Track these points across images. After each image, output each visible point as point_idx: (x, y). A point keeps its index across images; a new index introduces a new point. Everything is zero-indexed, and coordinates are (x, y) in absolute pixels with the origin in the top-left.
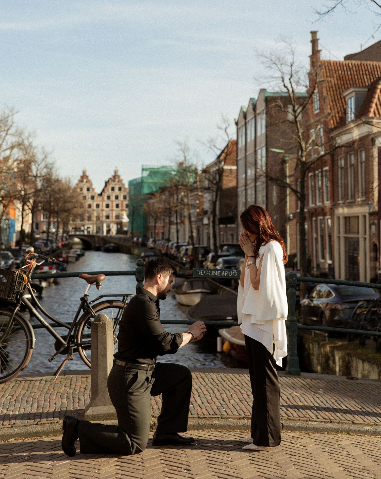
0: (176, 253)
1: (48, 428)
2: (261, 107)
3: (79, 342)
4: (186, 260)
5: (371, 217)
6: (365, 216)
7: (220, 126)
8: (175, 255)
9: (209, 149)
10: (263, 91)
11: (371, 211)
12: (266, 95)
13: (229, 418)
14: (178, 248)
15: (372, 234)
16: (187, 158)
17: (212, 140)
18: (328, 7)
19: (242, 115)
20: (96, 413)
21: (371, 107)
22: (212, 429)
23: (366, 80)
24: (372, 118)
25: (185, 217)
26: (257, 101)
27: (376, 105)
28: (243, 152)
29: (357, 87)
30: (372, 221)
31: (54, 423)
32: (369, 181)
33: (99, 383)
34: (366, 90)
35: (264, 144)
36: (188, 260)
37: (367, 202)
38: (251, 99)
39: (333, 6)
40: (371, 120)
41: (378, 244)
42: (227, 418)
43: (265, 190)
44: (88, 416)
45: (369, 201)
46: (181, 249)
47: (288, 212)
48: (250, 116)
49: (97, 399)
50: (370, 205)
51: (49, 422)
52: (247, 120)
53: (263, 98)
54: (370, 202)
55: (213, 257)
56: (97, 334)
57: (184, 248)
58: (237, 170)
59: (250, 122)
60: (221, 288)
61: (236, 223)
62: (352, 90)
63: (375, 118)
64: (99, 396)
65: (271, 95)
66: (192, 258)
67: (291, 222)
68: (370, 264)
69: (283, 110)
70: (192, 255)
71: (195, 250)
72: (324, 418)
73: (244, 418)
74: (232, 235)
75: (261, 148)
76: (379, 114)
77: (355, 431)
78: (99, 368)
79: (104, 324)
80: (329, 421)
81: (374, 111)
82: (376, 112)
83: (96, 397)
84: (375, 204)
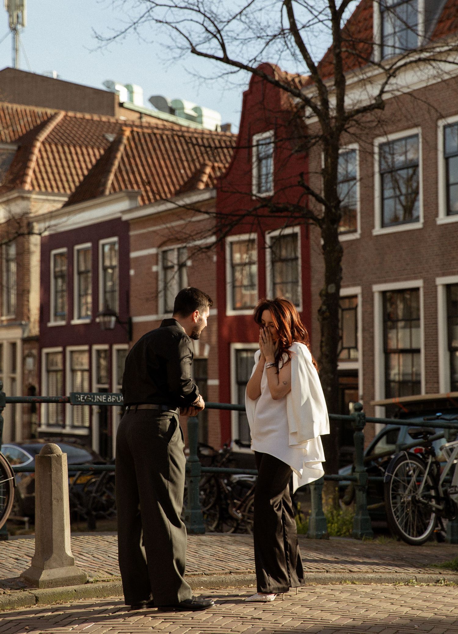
5: (26, 346)
6: (13, 345)
11: (26, 335)
13: (214, 574)
15: (26, 372)
18: (116, 31)
20: (53, 578)
21: (27, 175)
22: (202, 587)
24: (29, 192)
27: (34, 172)
30: (26, 352)
31: (1, 594)
32: (23, 291)
33: (54, 537)
34: (15, 147)
37: (18, 322)
39: (123, 30)
40: (28, 195)
41: (37, 386)
42: (211, 574)
44: (43, 581)
45: (22, 319)
49: (51, 559)
50: (23, 327)
54: (23, 322)
56: (50, 471)
63: (34, 192)
64: (54, 555)
68: (22, 418)
73: (231, 573)
76: (39, 186)
77: (359, 579)
78: (54, 517)
79: (59, 457)
80: (324, 571)
81: (32, 182)
82: (35, 183)
83: (50, 556)
84: (31, 325)
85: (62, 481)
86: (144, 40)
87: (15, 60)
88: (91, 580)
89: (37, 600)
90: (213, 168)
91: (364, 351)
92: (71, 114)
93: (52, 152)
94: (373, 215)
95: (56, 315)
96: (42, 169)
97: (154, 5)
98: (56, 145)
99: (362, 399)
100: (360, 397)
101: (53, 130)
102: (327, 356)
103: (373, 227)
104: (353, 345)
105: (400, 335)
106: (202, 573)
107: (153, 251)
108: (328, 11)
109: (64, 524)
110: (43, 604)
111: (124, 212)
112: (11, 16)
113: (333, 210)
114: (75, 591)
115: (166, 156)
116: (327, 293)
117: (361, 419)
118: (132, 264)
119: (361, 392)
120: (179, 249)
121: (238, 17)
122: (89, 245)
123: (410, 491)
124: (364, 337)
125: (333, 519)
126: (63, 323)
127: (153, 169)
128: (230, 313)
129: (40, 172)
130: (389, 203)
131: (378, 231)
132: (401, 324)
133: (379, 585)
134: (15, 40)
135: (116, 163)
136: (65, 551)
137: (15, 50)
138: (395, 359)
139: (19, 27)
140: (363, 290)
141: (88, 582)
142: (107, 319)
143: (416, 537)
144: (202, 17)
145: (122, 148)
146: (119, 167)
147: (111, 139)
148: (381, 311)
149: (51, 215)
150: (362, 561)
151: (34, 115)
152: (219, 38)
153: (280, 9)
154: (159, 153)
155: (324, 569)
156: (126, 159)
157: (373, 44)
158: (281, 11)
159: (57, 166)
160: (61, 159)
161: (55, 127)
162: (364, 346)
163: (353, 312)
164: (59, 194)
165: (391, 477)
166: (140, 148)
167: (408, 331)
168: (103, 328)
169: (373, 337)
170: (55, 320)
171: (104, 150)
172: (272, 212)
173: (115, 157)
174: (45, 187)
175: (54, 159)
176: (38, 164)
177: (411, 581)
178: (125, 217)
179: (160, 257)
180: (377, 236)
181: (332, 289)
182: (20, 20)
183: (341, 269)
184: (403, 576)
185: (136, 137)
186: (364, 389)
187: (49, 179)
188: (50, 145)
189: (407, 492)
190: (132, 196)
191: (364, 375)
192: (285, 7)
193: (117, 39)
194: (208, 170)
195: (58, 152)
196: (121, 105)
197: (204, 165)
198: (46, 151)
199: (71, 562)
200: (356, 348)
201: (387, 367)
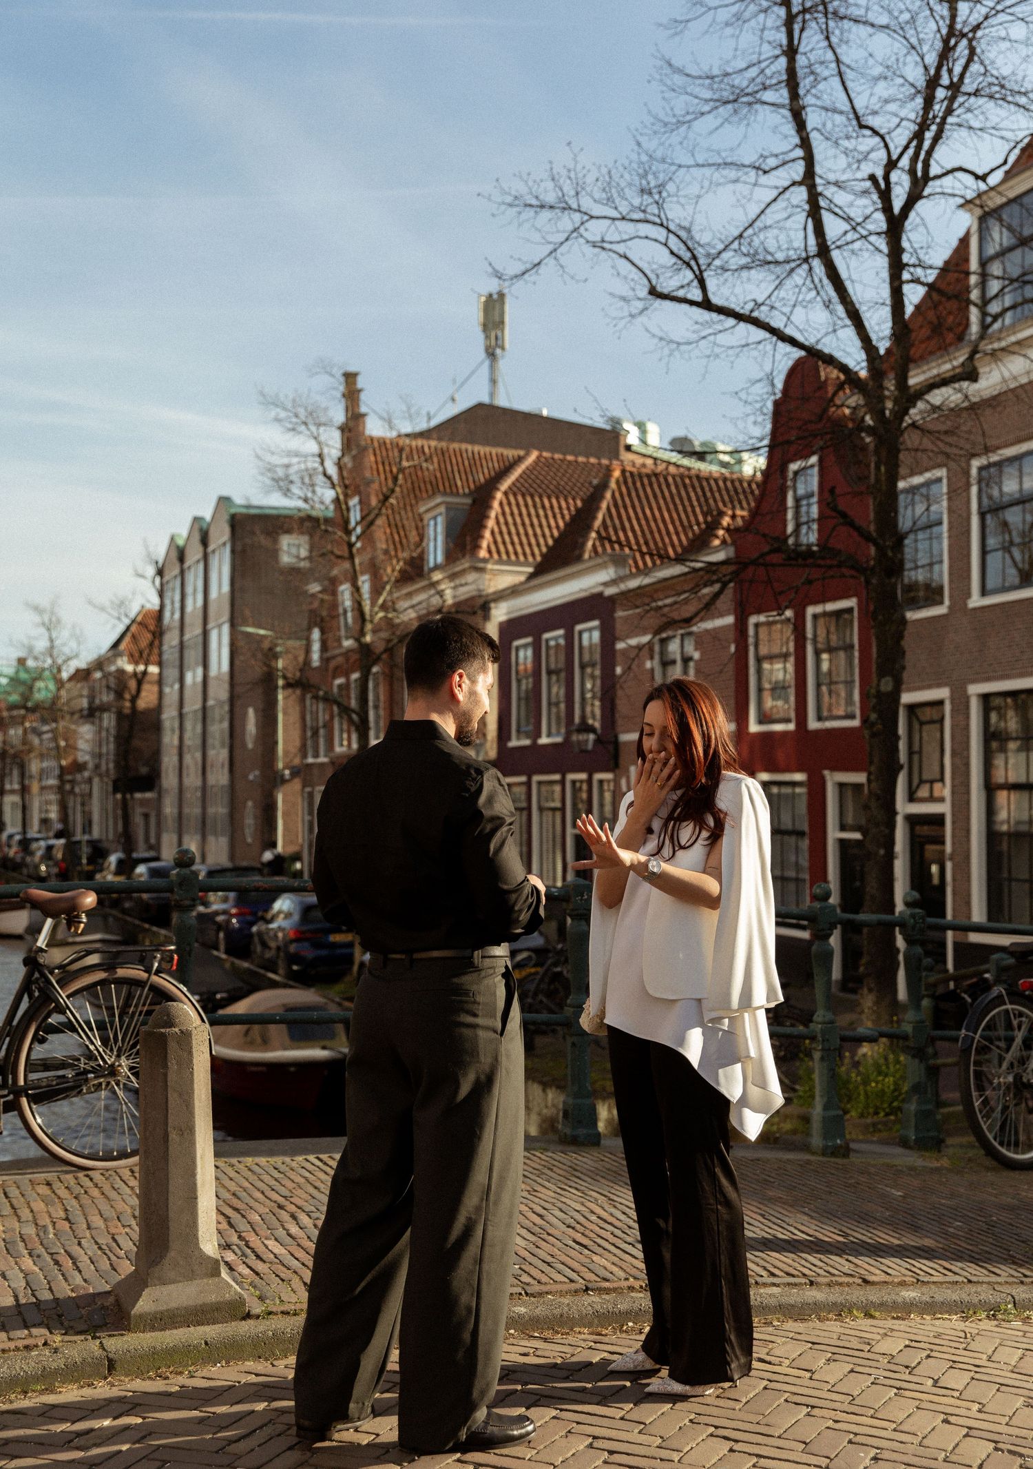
0: (19, 856)
1: (26, 1368)
2: (221, 536)
3: (22, 1082)
4: (47, 871)
7: (140, 572)
8: (18, 859)
9: (116, 622)
10: (224, 501)
12: (233, 511)
13: (547, 1293)
14: (25, 844)
16: (57, 643)
17: (122, 603)
18: (525, 263)
19: (174, 554)
20: (165, 1307)
21: (482, 537)
23: (459, 483)
24: (485, 561)
25: (31, 777)
26: (209, 525)
27: (493, 533)
28: (176, 633)
29: (452, 494)
31: (36, 1346)
33: (171, 1214)
34: (468, 501)
35: (226, 616)
36: (55, 870)
38: (196, 520)
39: (536, 261)
40: (483, 565)
42: (540, 1294)
43: (227, 717)
44: (141, 1316)
46: (34, 846)
47: (280, 765)
48: (194, 554)
49: (166, 1261)
51: (20, 1344)
52: (186, 565)
53: (226, 517)
55: (120, 862)
56: (165, 1066)
57: (42, 844)
58: (160, 674)
59: (192, 570)
60: (148, 930)
61: (156, 790)
62: (439, 500)
63: (490, 561)
64: (172, 1254)
65: (244, 511)
66: (64, 865)
67: (287, 788)
69: (323, 527)
70: (63, 859)
71: (72, 848)
72: (788, 1274)
73: (587, 1289)
74: (146, 816)
75: (220, 626)
76: (499, 552)
77: (882, 1306)
78: (171, 1167)
79: (186, 1036)
80: (803, 1280)
81: (489, 547)
82: (493, 548)
83: (162, 1257)
84: (488, 745)
85: (192, 1089)
86: (572, 278)
87: (492, 395)
88: (257, 1309)
89: (112, 1366)
90: (733, 517)
91: (953, 786)
92: (545, 454)
93: (518, 505)
94: (969, 577)
95: (518, 731)
96: (504, 529)
97: (586, 218)
98: (523, 496)
99: (951, 859)
100: (947, 856)
101: (521, 476)
102: (878, 798)
103: (969, 595)
104: (938, 776)
105: (1011, 761)
106: (519, 1290)
107: (646, 639)
108: (880, 217)
109: (195, 1184)
110: (127, 1376)
111: (605, 584)
112: (487, 337)
113: (890, 554)
114: (206, 1343)
115: (671, 506)
116: (878, 691)
117: (916, 922)
118: (619, 658)
119: (948, 848)
120: (682, 635)
121: (735, 245)
122: (561, 632)
123: (1012, 1065)
124: (953, 764)
125: (888, 1068)
126: (527, 742)
127: (653, 524)
128: (754, 728)
129: (501, 533)
130: (994, 560)
131: (976, 601)
132: (1012, 745)
133: (928, 1318)
134: (492, 368)
135: (600, 516)
136: (197, 1244)
137: (493, 382)
138: (1002, 797)
139: (498, 351)
140: (952, 692)
141: (248, 1316)
142: (582, 737)
143: (1023, 1153)
144: (664, 232)
145: (608, 495)
146: (604, 521)
147: (595, 482)
148: (981, 724)
149: (513, 592)
150: (897, 1242)
151: (501, 457)
152: (695, 268)
153: (802, 226)
154: (661, 502)
155: (804, 1275)
156: (613, 511)
157: (969, 302)
158: (805, 229)
159: (523, 524)
160: (529, 515)
161: (524, 472)
162: (953, 779)
163: (938, 726)
164: (518, 563)
165: (973, 1039)
166: (634, 494)
167: (1023, 755)
168: (576, 750)
169: (967, 765)
170: (518, 738)
171: (582, 500)
172: (790, 558)
173: (598, 508)
174: (507, 553)
175: (521, 515)
176: (498, 523)
177: (1003, 1307)
178: (610, 591)
179: (657, 648)
180: (975, 609)
181: (887, 685)
182: (500, 342)
183: (903, 653)
184: (986, 1294)
185: (630, 480)
186: (953, 844)
187: (513, 543)
188: (515, 495)
189: (1005, 1065)
190: (618, 561)
191: (954, 823)
192: (810, 220)
193: (526, 276)
194: (726, 521)
195: (526, 506)
196: (628, 448)
197: (721, 514)
198: (509, 504)
199: (213, 1268)
200: (942, 780)
201: (990, 810)
